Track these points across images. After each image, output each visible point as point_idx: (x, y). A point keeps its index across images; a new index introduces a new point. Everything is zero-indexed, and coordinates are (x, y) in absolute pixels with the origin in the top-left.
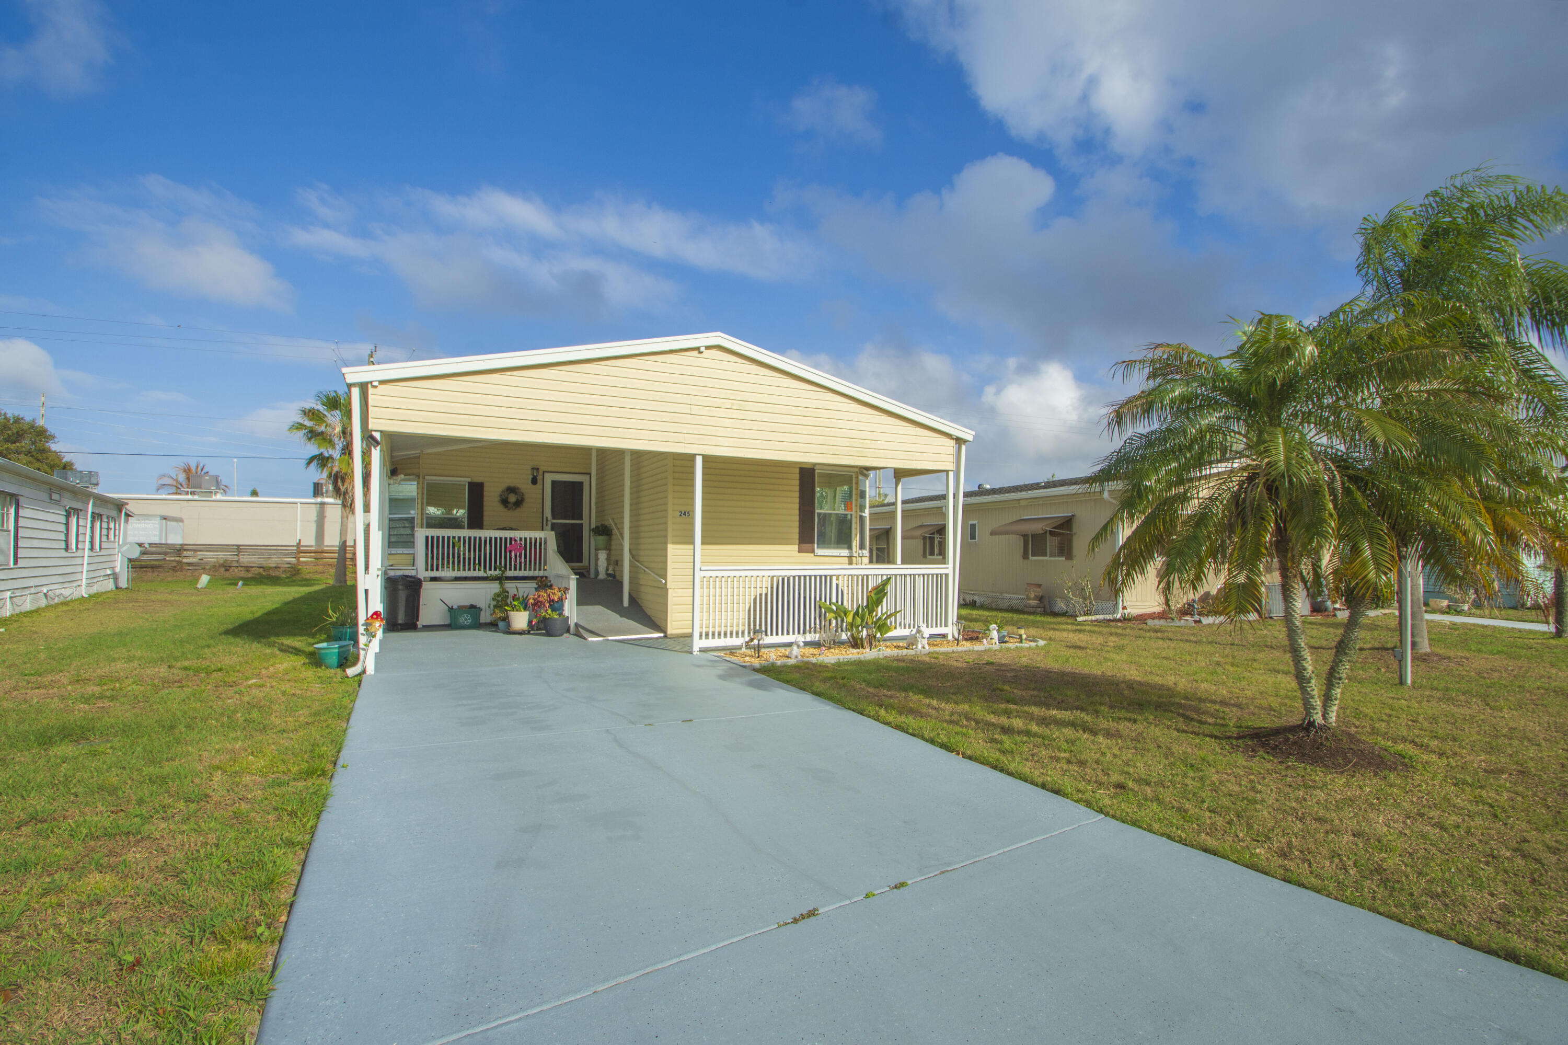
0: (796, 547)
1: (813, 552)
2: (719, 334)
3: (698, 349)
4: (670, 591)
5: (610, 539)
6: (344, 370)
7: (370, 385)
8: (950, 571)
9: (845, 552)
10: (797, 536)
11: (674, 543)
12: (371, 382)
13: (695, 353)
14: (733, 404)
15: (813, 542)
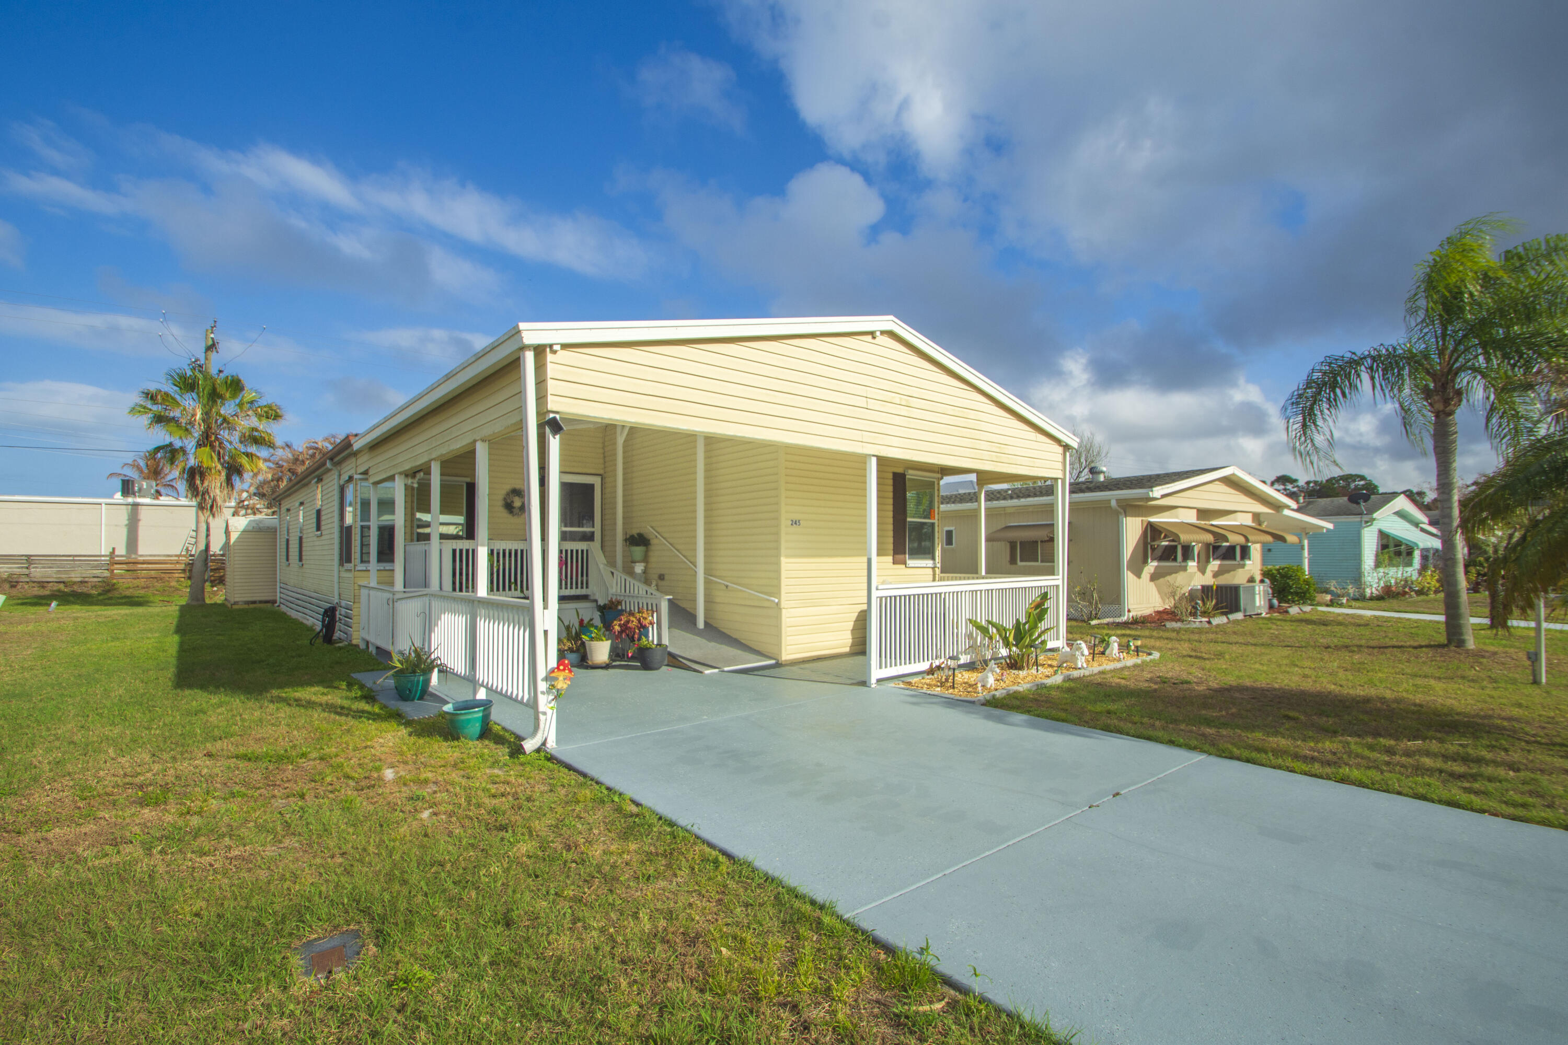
0: (890, 559)
1: (905, 563)
2: (891, 317)
3: (872, 334)
4: (784, 611)
5: (647, 552)
6: (522, 326)
7: (548, 350)
8: (1059, 583)
9: (930, 563)
10: (891, 547)
11: (787, 556)
12: (551, 346)
13: (869, 338)
14: (901, 399)
15: (905, 553)
